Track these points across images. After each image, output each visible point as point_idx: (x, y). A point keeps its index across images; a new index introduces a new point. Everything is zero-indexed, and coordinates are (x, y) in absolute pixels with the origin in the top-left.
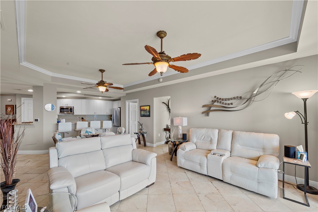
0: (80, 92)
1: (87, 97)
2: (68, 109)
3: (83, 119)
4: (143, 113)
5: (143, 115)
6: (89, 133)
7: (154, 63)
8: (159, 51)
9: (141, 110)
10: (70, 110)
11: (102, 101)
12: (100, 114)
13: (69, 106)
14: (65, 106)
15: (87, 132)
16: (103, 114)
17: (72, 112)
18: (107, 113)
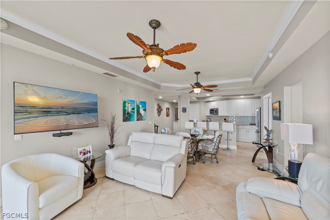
0: (209, 95)
1: (229, 98)
2: (214, 110)
3: (225, 120)
4: (274, 113)
5: (275, 117)
6: (197, 133)
7: (145, 57)
8: (151, 43)
9: (273, 109)
10: (216, 111)
11: (246, 100)
12: (243, 115)
13: (215, 108)
14: (213, 108)
15: (195, 131)
16: (247, 115)
17: (216, 113)
18: (254, 114)
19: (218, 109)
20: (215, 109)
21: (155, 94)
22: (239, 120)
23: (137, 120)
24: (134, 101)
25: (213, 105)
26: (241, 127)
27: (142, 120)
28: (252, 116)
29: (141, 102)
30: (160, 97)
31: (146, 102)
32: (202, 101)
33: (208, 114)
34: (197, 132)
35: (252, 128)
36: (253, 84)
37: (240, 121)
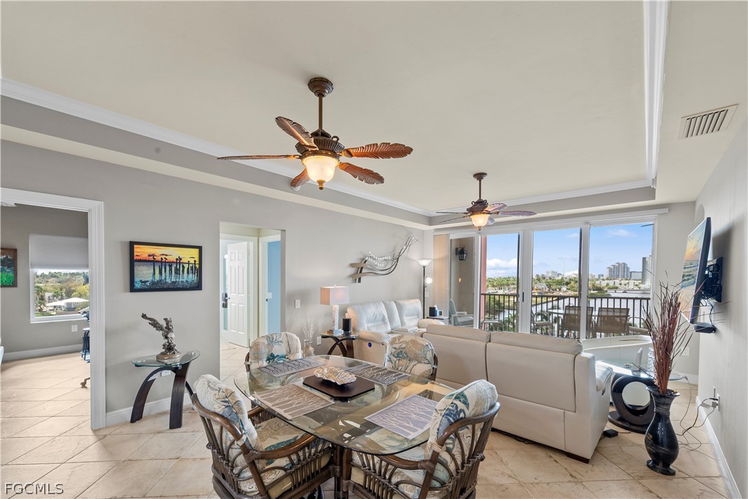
4: (145, 274)
5: (153, 283)
9: (133, 261)
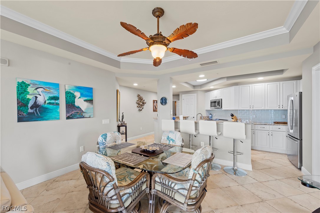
2: (216, 102)
3: (232, 115)
10: (218, 103)
11: (266, 84)
12: (263, 108)
13: (218, 98)
14: (215, 99)
15: (168, 138)
16: (268, 108)
17: (220, 106)
18: (281, 107)
19: (222, 99)
20: (217, 100)
21: (116, 78)
22: (254, 116)
23: (68, 118)
24: (58, 85)
25: (215, 95)
26: (259, 127)
27: (83, 117)
28: (279, 109)
29: (79, 88)
30: (136, 85)
31: (92, 88)
32: (200, 90)
33: (208, 107)
34: (172, 140)
35: (279, 130)
36: (290, 41)
37: (256, 117)
